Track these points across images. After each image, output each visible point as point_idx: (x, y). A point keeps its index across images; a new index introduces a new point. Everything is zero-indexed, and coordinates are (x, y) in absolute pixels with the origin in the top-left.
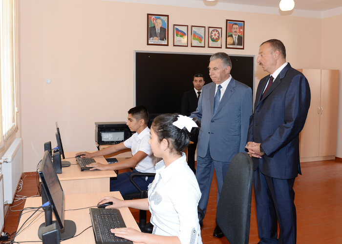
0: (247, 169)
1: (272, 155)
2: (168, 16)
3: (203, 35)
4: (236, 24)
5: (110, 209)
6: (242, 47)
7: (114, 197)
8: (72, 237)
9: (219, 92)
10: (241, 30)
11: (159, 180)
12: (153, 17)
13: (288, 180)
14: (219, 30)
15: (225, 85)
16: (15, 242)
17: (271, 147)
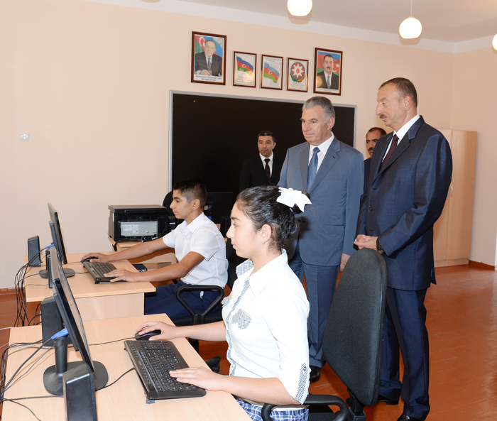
0: (378, 271)
1: (394, 255)
2: (225, 37)
3: (279, 70)
4: (330, 56)
5: (158, 341)
6: (338, 92)
7: (162, 323)
8: (104, 387)
9: (316, 158)
10: (337, 66)
11: (243, 292)
12: (202, 37)
13: (417, 291)
14: (305, 64)
15: (324, 147)
16: (6, 400)
17: (392, 243)
